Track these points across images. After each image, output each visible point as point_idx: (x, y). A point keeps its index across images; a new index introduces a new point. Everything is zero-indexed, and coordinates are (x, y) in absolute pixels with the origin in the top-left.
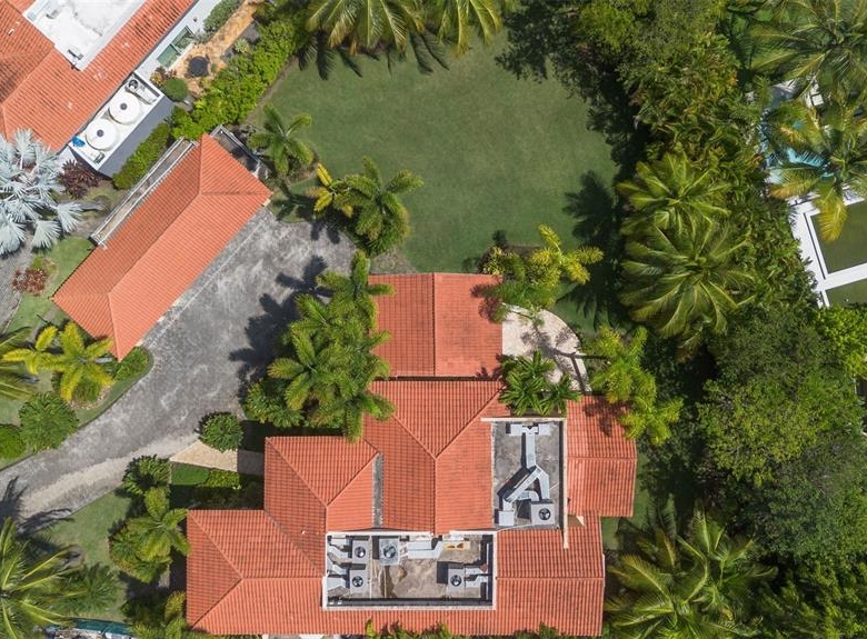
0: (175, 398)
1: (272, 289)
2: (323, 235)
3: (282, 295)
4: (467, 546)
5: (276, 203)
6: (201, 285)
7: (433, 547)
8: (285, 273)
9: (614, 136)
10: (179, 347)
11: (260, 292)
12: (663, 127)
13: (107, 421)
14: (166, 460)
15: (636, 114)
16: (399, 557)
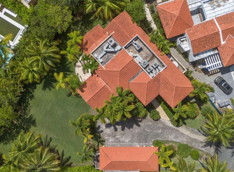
0: (157, 130)
1: (120, 130)
2: (100, 130)
3: (119, 127)
4: (131, 50)
5: (102, 144)
6: (131, 144)
7: (137, 56)
8: (114, 130)
9: (32, 92)
10: (147, 138)
11: (122, 132)
12: (20, 84)
13: (174, 139)
14: (170, 121)
15: (22, 92)
16: (144, 61)
